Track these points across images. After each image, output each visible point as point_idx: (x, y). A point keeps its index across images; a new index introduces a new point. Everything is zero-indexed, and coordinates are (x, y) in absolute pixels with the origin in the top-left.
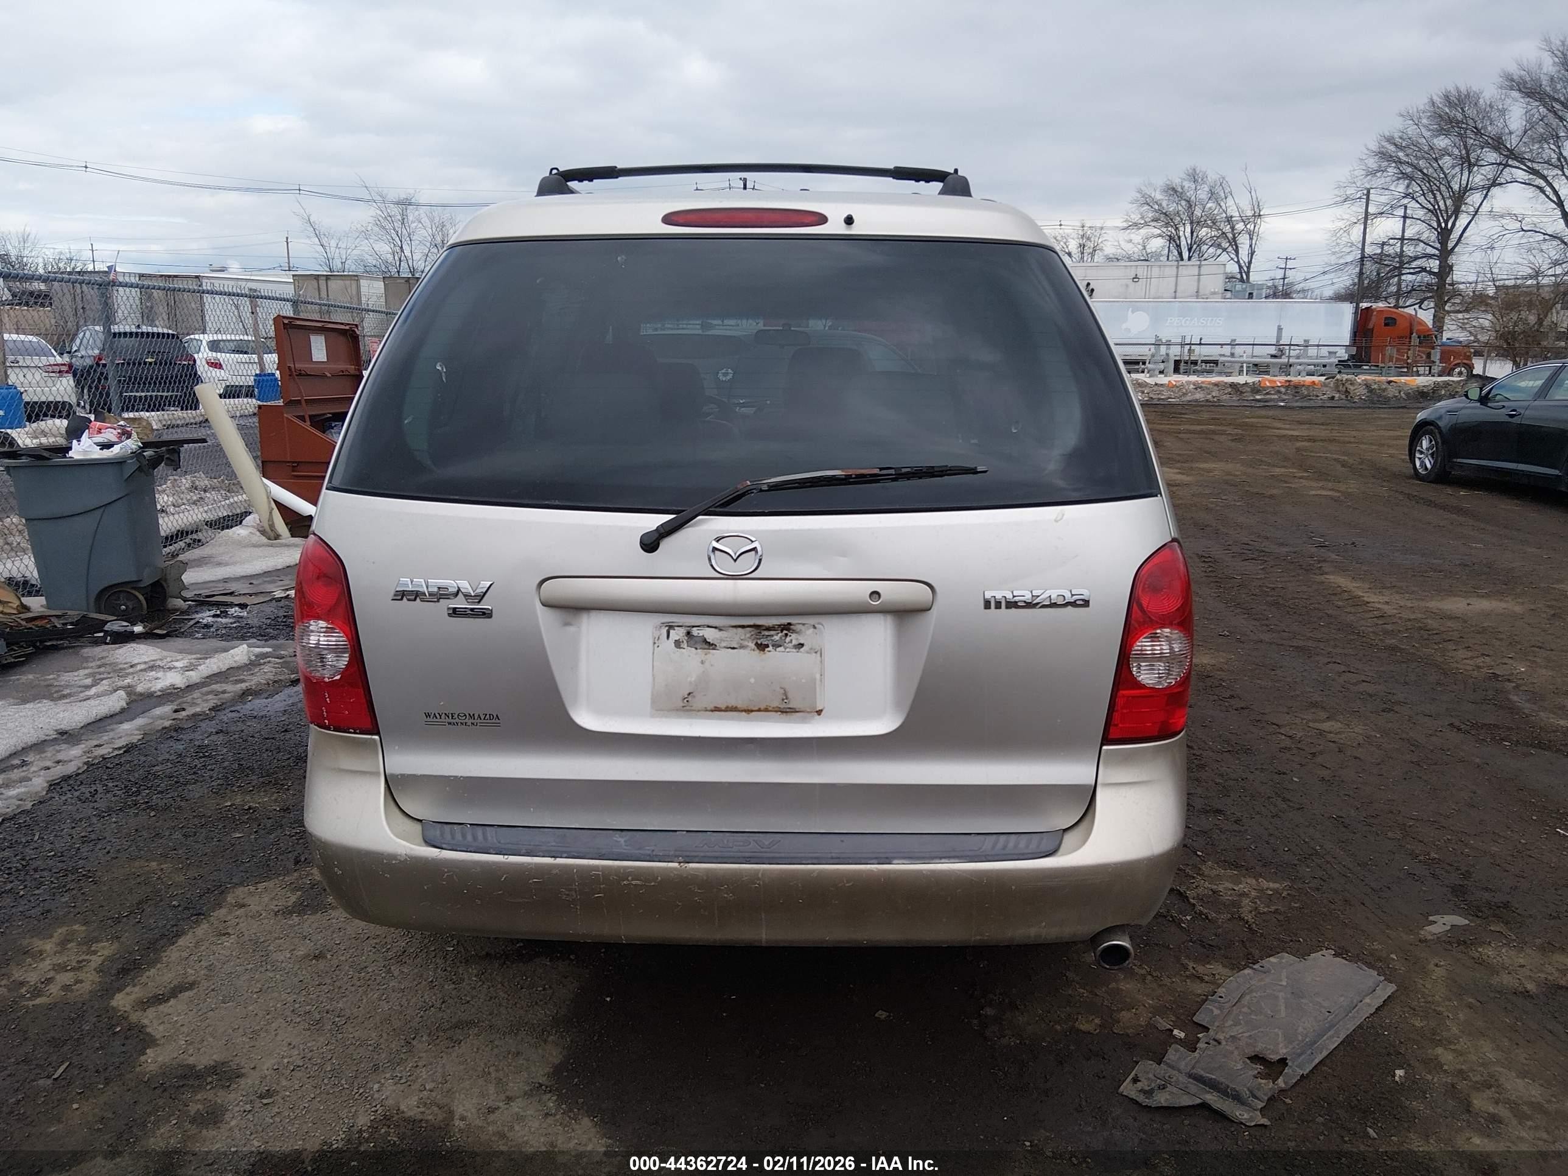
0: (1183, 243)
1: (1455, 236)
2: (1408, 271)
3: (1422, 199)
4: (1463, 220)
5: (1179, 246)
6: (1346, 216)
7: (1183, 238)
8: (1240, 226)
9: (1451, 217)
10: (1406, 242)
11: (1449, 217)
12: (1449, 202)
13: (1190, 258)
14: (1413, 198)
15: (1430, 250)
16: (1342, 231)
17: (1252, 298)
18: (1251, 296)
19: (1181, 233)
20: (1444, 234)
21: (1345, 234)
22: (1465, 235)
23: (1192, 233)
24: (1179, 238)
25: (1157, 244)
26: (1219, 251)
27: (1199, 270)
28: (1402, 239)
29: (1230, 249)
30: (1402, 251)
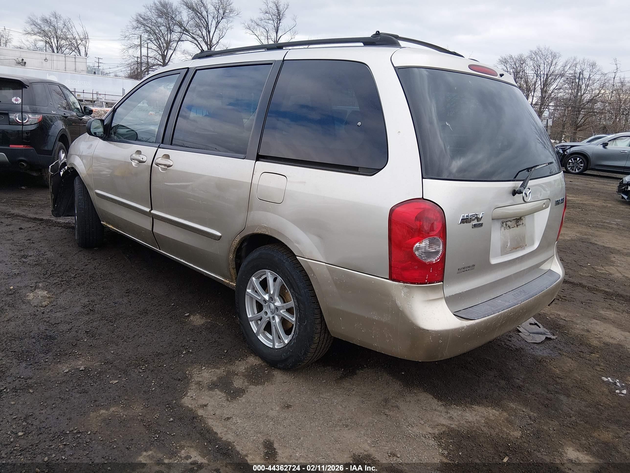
0: (54, 45)
1: (167, 58)
2: (152, 70)
3: (154, 42)
4: (170, 52)
5: (52, 47)
6: (126, 44)
7: (53, 43)
8: (79, 42)
9: (166, 50)
10: (149, 58)
11: (165, 51)
12: (165, 45)
13: (58, 52)
14: (151, 41)
15: (159, 63)
16: (125, 50)
17: (95, 74)
18: (95, 73)
19: (52, 41)
20: (164, 57)
21: (127, 52)
22: (171, 58)
23: (57, 41)
24: (51, 43)
25: (41, 44)
26: (71, 51)
27: (75, 60)
28: (148, 57)
29: (76, 51)
30: (148, 62)
